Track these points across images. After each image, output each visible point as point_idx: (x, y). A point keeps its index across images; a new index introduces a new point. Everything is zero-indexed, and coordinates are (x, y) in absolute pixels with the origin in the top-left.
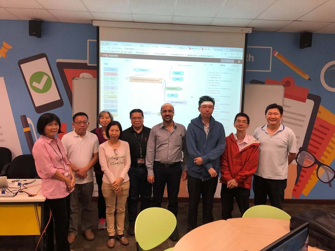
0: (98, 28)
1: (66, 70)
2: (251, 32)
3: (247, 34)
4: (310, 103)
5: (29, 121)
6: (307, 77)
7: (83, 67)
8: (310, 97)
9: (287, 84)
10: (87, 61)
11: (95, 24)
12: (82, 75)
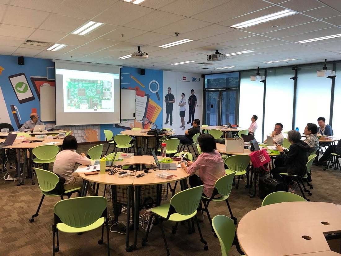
0: (55, 62)
1: (36, 82)
2: (122, 68)
3: (120, 68)
4: (146, 98)
5: (16, 108)
6: (144, 87)
7: (45, 80)
8: (146, 95)
9: (137, 90)
10: (47, 78)
11: (54, 61)
12: (44, 84)
